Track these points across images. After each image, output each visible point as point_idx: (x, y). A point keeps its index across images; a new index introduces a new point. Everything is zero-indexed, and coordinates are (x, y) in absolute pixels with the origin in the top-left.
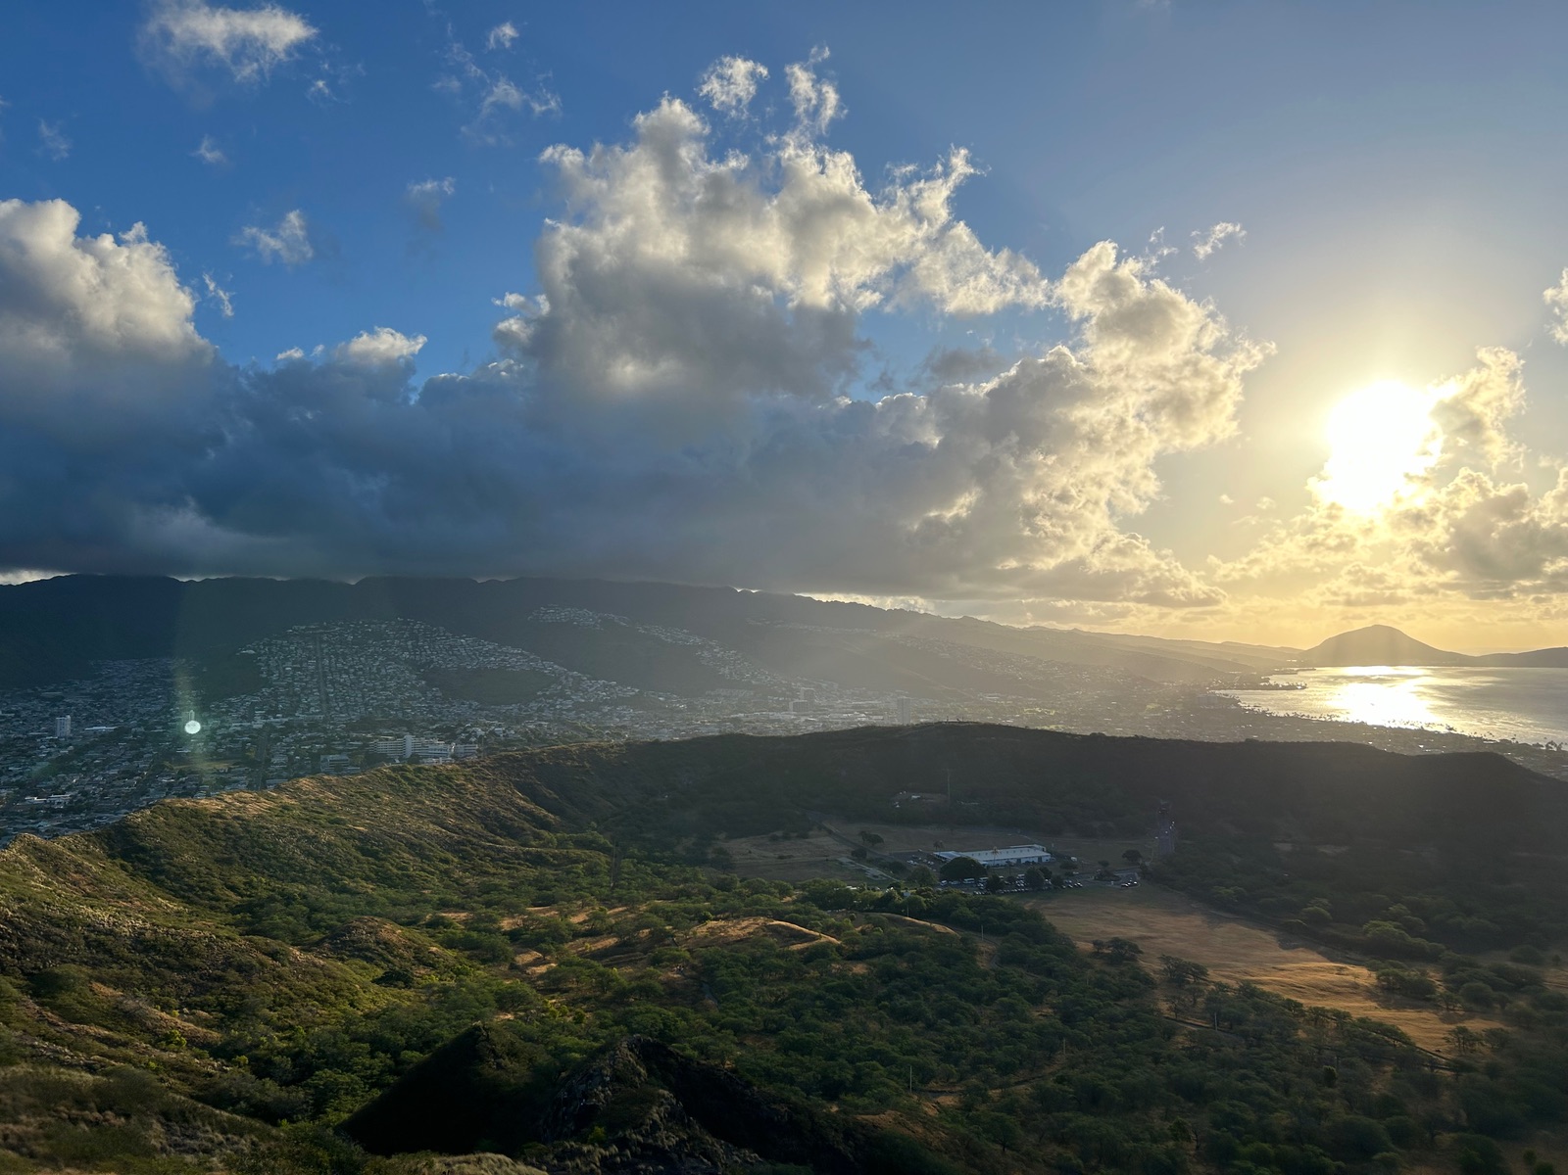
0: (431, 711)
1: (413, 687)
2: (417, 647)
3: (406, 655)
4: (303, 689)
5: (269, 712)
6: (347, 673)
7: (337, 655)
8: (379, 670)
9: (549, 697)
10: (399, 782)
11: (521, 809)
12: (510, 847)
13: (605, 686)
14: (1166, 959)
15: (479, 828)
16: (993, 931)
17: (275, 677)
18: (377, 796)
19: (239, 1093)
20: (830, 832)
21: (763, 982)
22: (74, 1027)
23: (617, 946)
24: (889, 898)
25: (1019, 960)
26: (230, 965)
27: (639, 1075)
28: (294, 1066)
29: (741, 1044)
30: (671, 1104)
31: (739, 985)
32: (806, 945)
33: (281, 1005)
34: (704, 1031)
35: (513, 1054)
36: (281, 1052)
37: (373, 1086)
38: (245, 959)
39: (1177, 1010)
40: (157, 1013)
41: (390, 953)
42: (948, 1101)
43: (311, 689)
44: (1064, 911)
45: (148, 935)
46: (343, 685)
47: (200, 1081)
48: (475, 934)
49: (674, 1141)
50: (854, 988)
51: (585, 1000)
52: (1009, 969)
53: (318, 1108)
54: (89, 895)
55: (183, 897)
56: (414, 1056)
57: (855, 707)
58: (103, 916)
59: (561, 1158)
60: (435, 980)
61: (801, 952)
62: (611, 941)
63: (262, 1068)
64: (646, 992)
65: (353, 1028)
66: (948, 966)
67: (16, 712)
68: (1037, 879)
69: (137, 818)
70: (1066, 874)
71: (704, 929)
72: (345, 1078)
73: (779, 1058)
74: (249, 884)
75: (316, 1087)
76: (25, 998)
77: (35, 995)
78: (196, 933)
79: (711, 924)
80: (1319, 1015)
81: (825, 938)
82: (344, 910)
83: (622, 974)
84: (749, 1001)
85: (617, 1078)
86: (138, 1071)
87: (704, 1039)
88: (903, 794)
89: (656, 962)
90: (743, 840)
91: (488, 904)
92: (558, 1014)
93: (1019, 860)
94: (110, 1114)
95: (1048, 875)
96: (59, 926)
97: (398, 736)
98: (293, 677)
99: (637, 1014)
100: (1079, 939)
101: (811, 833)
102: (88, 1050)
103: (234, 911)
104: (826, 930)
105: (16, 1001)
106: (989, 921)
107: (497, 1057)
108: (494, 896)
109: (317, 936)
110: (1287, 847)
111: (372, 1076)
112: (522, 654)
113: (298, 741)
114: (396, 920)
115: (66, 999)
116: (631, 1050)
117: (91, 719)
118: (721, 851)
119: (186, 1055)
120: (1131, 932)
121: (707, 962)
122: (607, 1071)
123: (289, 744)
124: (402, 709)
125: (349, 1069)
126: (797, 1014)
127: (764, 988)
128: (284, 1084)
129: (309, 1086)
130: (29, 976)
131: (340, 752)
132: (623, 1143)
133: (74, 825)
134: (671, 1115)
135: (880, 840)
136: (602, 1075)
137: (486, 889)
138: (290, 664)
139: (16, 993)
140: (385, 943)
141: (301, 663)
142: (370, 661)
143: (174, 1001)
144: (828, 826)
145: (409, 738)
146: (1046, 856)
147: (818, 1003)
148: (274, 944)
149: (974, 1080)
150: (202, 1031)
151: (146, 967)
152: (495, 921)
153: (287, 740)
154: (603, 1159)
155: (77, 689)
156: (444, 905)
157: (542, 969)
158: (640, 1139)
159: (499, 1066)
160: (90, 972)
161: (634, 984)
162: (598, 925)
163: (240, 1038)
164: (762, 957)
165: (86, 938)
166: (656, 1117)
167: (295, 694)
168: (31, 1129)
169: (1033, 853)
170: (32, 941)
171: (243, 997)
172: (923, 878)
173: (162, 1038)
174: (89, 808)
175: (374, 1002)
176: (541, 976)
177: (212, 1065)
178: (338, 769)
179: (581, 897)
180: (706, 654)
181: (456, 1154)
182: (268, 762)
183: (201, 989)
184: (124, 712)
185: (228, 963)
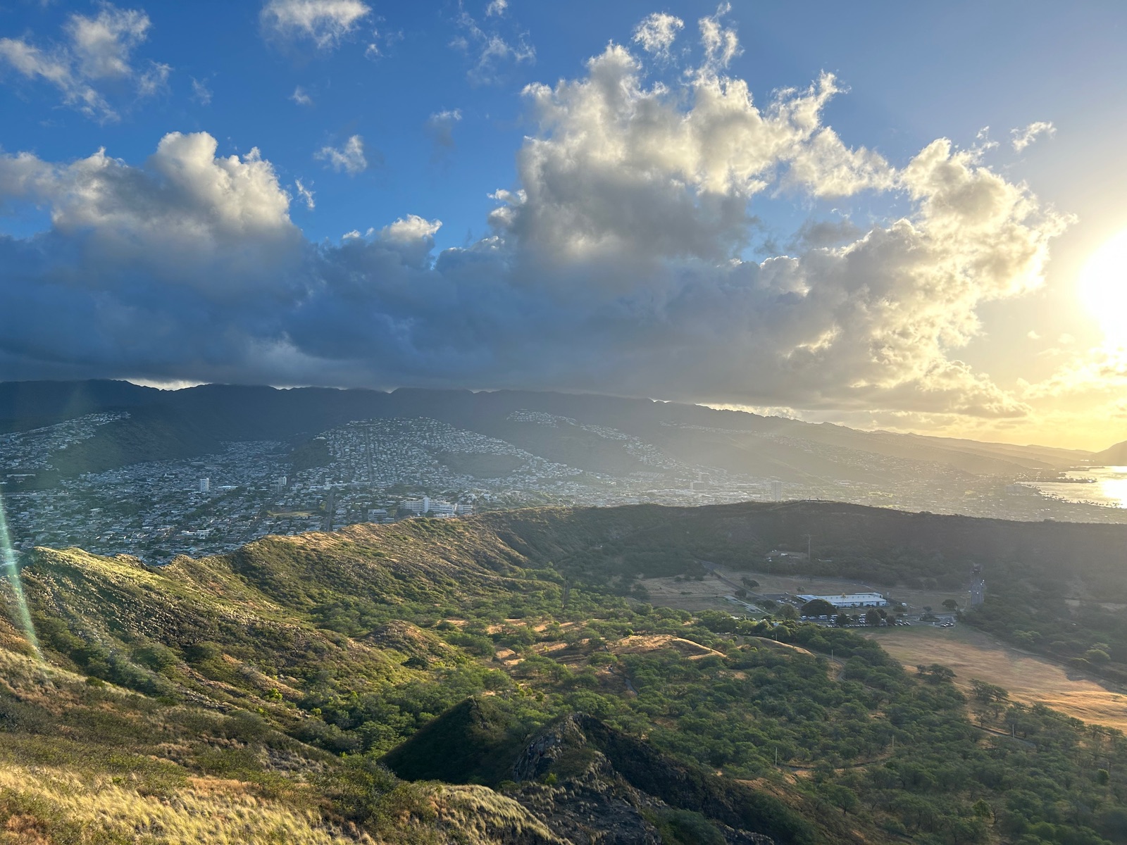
0: (442, 482)
1: (430, 464)
2: (433, 437)
3: (425, 442)
4: (357, 464)
5: (334, 479)
6: (386, 454)
7: (378, 441)
8: (407, 452)
9: (521, 474)
10: (420, 529)
11: (501, 551)
12: (494, 576)
13: (559, 467)
14: (975, 683)
15: (473, 563)
16: (840, 654)
17: (338, 456)
18: (405, 539)
19: (316, 732)
20: (719, 577)
21: (669, 681)
22: (212, 683)
23: (566, 649)
24: (762, 626)
25: (860, 677)
26: (310, 647)
27: (581, 739)
28: (351, 717)
29: (653, 724)
30: (603, 762)
31: (652, 682)
32: (700, 656)
33: (342, 676)
34: (627, 712)
35: (495, 719)
36: (342, 708)
37: (402, 734)
38: (319, 644)
39: (982, 721)
40: (264, 677)
41: (413, 645)
42: (803, 774)
43: (362, 464)
44: (895, 642)
45: (258, 625)
46: (383, 462)
47: (291, 723)
48: (469, 636)
49: (605, 787)
50: (735, 689)
51: (545, 685)
52: (852, 682)
53: (366, 748)
54: (221, 597)
55: (280, 601)
56: (428, 716)
57: (740, 488)
58: (230, 611)
59: (526, 792)
60: (443, 665)
61: (697, 661)
62: (562, 646)
63: (330, 717)
64: (587, 683)
65: (388, 694)
66: (806, 677)
67: (176, 474)
68: (875, 617)
69: (251, 547)
70: (898, 615)
71: (627, 641)
72: (383, 728)
73: (680, 735)
74: (322, 594)
75: (365, 732)
76: (182, 662)
77: (188, 661)
78: (288, 626)
79: (632, 637)
80: (1096, 731)
81: (715, 653)
82: (383, 614)
83: (570, 668)
84: (659, 693)
85: (565, 741)
86: (252, 714)
87: (626, 718)
88: (774, 552)
89: (593, 662)
90: (656, 579)
91: (479, 616)
92: (525, 693)
93: (862, 603)
94: (234, 741)
95: (884, 615)
96: (202, 616)
97: (420, 498)
98: (350, 455)
99: (580, 697)
100: (906, 663)
101: (705, 577)
102: (220, 698)
103: (312, 612)
104: (715, 647)
105: (176, 664)
106: (838, 646)
107: (483, 720)
108: (483, 610)
109: (365, 632)
110: (1076, 603)
111: (400, 728)
112: (502, 443)
113: (353, 499)
114: (417, 623)
115: (207, 664)
116: (575, 722)
117: (222, 481)
118: (640, 587)
119: (282, 705)
120: (948, 660)
121: (630, 664)
122: (559, 736)
123: (347, 501)
124: (422, 479)
125: (386, 722)
126: (693, 704)
127: (670, 685)
128: (344, 729)
129: (359, 731)
130: (184, 648)
131: (381, 507)
132: (569, 786)
133: (212, 551)
134: (603, 769)
135: (757, 585)
136: (555, 738)
137: (478, 605)
138: (348, 447)
139: (176, 659)
140: (410, 639)
141: (355, 446)
142: (401, 446)
143: (275, 670)
144: (718, 573)
145: (427, 499)
146: (883, 602)
147: (709, 698)
148: (338, 636)
149: (823, 761)
150: (292, 690)
151: (257, 646)
152: (483, 627)
153: (346, 498)
154: (555, 795)
155: (213, 460)
156: (449, 614)
157: (515, 662)
158: (582, 784)
159: (485, 726)
160: (222, 647)
161: (578, 676)
162: (553, 633)
163: (316, 696)
164: (669, 663)
165: (219, 625)
166: (592, 769)
167: (352, 468)
168: (185, 748)
169: (872, 599)
170: (186, 625)
171: (318, 669)
172: (788, 613)
173: (267, 694)
174: (221, 539)
175: (402, 678)
176: (514, 667)
177: (299, 713)
178: (379, 519)
179: (542, 614)
180: (630, 446)
181: (456, 784)
182: (334, 513)
183: (291, 663)
184: (242, 477)
185: (308, 647)
